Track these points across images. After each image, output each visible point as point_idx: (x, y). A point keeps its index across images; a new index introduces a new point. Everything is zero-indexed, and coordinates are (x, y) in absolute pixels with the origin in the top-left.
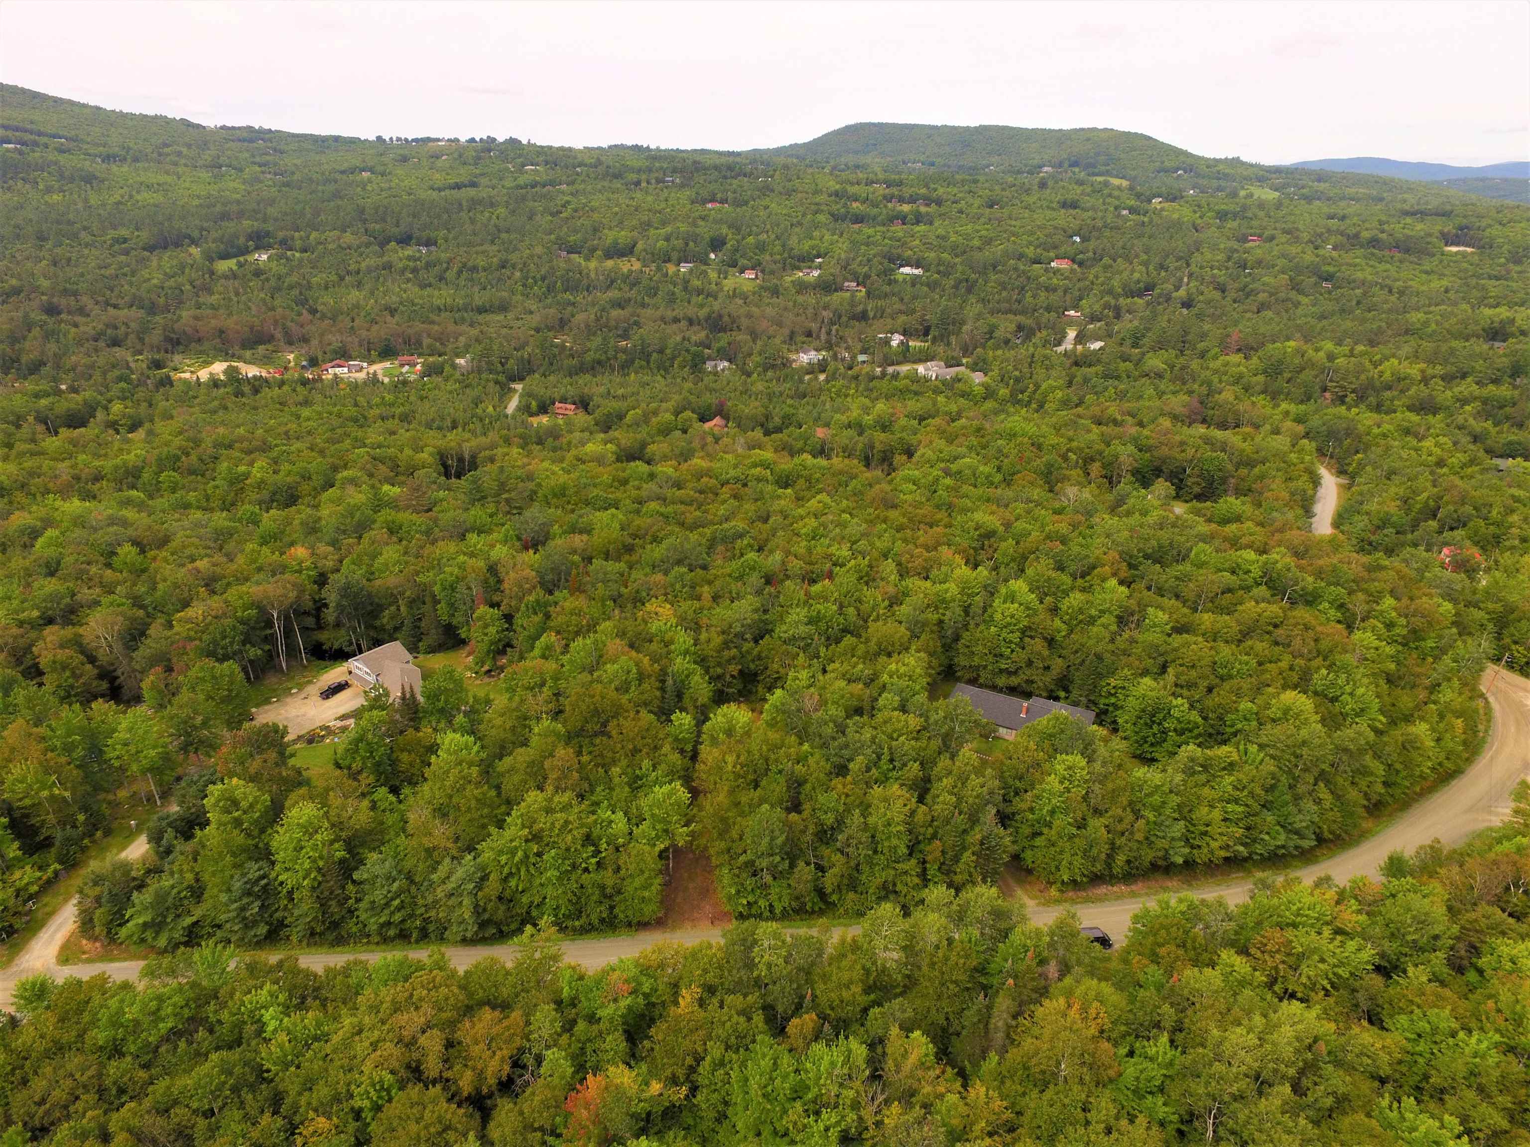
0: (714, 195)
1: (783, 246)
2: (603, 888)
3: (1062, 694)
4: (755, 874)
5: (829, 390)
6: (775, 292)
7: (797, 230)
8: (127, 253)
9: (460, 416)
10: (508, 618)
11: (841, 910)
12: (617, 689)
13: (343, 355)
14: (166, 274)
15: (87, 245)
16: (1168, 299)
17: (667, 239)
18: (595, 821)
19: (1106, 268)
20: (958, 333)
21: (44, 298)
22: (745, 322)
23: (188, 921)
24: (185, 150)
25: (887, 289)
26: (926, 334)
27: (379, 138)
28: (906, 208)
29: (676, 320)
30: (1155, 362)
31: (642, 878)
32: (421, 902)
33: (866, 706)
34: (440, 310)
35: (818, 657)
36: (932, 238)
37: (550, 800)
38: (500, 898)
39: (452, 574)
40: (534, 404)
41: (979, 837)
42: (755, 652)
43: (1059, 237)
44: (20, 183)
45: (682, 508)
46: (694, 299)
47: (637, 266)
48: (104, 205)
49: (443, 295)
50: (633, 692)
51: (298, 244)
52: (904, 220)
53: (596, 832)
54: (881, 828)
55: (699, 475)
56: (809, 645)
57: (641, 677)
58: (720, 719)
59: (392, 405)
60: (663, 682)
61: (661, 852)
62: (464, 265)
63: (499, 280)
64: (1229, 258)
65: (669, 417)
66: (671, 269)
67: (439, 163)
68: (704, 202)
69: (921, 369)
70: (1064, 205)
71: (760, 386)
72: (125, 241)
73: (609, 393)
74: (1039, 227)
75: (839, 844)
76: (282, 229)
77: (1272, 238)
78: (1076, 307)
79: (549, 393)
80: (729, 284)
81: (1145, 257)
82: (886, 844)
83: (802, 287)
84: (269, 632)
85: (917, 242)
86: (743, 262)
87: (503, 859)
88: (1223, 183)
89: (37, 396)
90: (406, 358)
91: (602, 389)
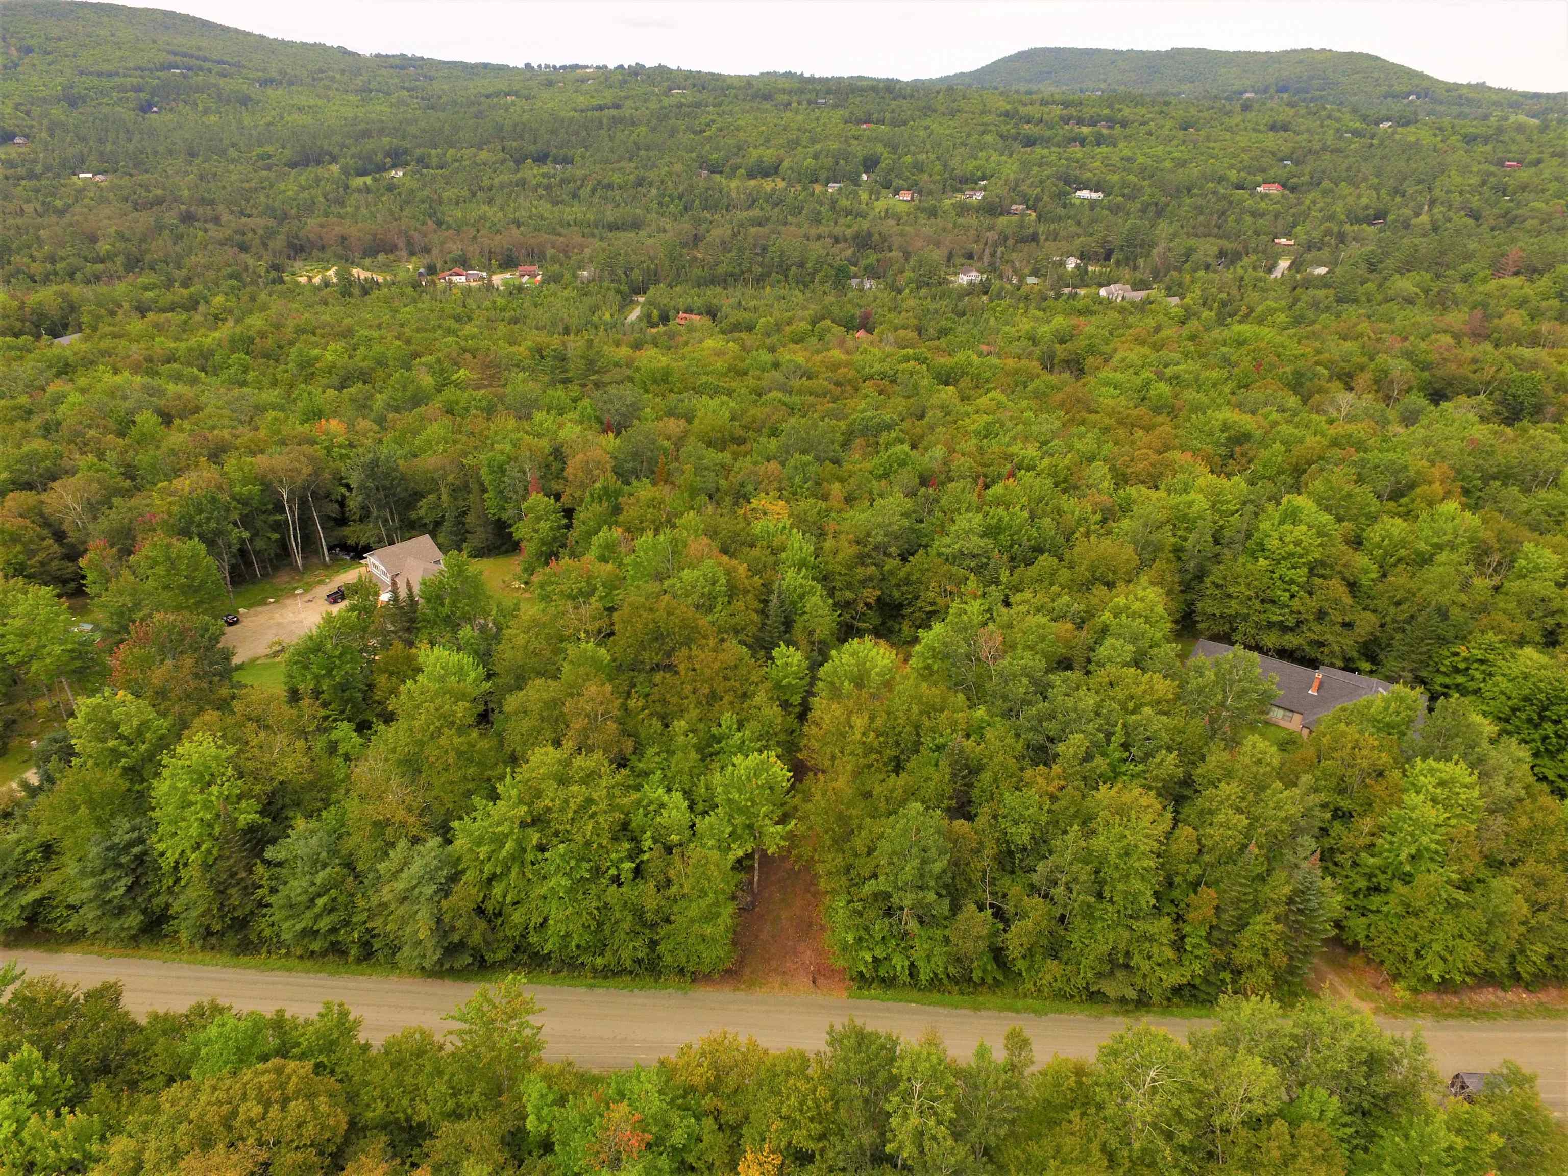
0: (870, 115)
1: (945, 166)
2: (639, 913)
3: (1367, 666)
4: (889, 912)
5: (994, 310)
6: (933, 213)
7: (962, 150)
8: (269, 168)
9: (574, 322)
10: (569, 513)
11: (1029, 985)
12: (697, 607)
13: (464, 263)
14: (301, 186)
15: (233, 161)
16: (1407, 226)
17: (816, 157)
18: (639, 802)
19: (1325, 193)
20: (1148, 255)
21: (183, 207)
22: (897, 241)
23: (33, 895)
24: (338, 76)
25: (1061, 211)
26: (1107, 258)
27: (528, 65)
28: (1085, 130)
29: (819, 237)
30: (1405, 284)
31: (704, 903)
32: (361, 903)
33: (1079, 660)
34: (569, 225)
35: (997, 583)
36: (1115, 159)
37: (567, 763)
38: (480, 911)
39: (502, 452)
40: (656, 313)
41: (1287, 890)
42: (902, 574)
43: (1266, 161)
44: (181, 105)
45: (811, 399)
46: (842, 220)
47: (781, 185)
48: (256, 127)
49: (575, 211)
50: (720, 614)
51: (434, 161)
52: (1082, 142)
53: (638, 819)
54: (1113, 858)
55: (835, 366)
56: (984, 566)
57: (732, 592)
58: (846, 658)
59: (503, 310)
60: (766, 602)
61: (739, 861)
62: (599, 183)
63: (634, 198)
64: (1484, 183)
65: (804, 326)
66: (818, 188)
67: (584, 87)
68: (859, 122)
69: (1103, 292)
70: (1273, 128)
71: (912, 303)
72: (270, 157)
73: (740, 303)
74: (1244, 150)
75: (1035, 878)
76: (419, 146)
77: (1539, 162)
78: (1288, 235)
79: (672, 303)
80: (880, 205)
81: (1376, 181)
82: (1121, 886)
83: (963, 209)
84: (278, 517)
85: (1098, 164)
86: (897, 182)
87: (483, 851)
88: (1466, 110)
89: (146, 288)
90: (527, 268)
91: (733, 301)
